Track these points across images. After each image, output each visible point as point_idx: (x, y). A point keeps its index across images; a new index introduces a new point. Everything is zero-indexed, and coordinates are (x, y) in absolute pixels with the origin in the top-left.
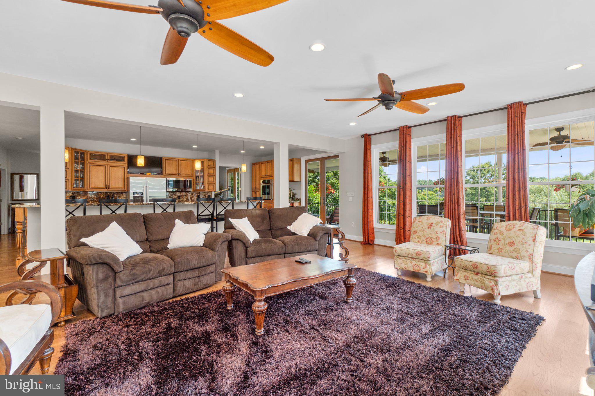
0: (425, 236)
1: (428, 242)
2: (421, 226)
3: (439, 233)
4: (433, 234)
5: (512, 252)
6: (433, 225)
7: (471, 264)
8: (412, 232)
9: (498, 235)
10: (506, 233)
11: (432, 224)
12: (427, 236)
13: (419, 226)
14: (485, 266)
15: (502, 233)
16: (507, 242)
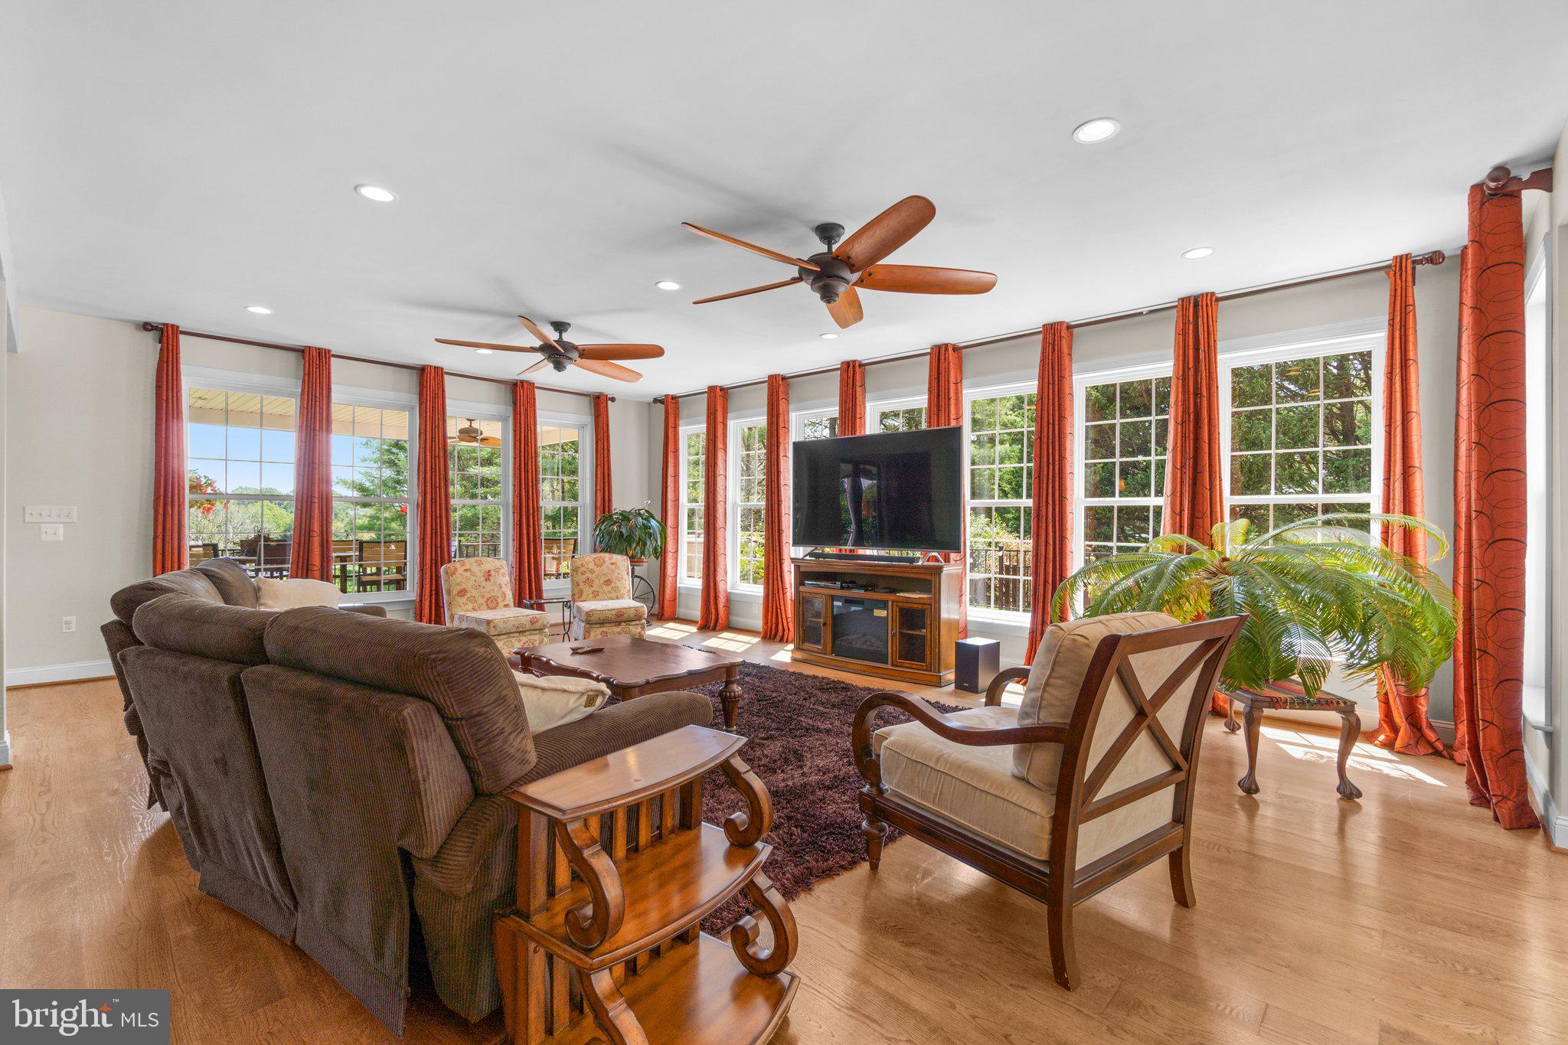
0: (483, 597)
1: (491, 605)
2: (473, 578)
3: (503, 586)
4: (496, 589)
5: (610, 592)
6: (493, 573)
7: (614, 612)
8: (455, 592)
9: (588, 575)
10: (597, 570)
11: (489, 571)
12: (487, 595)
13: (468, 579)
14: (633, 610)
15: (592, 571)
16: (602, 581)
